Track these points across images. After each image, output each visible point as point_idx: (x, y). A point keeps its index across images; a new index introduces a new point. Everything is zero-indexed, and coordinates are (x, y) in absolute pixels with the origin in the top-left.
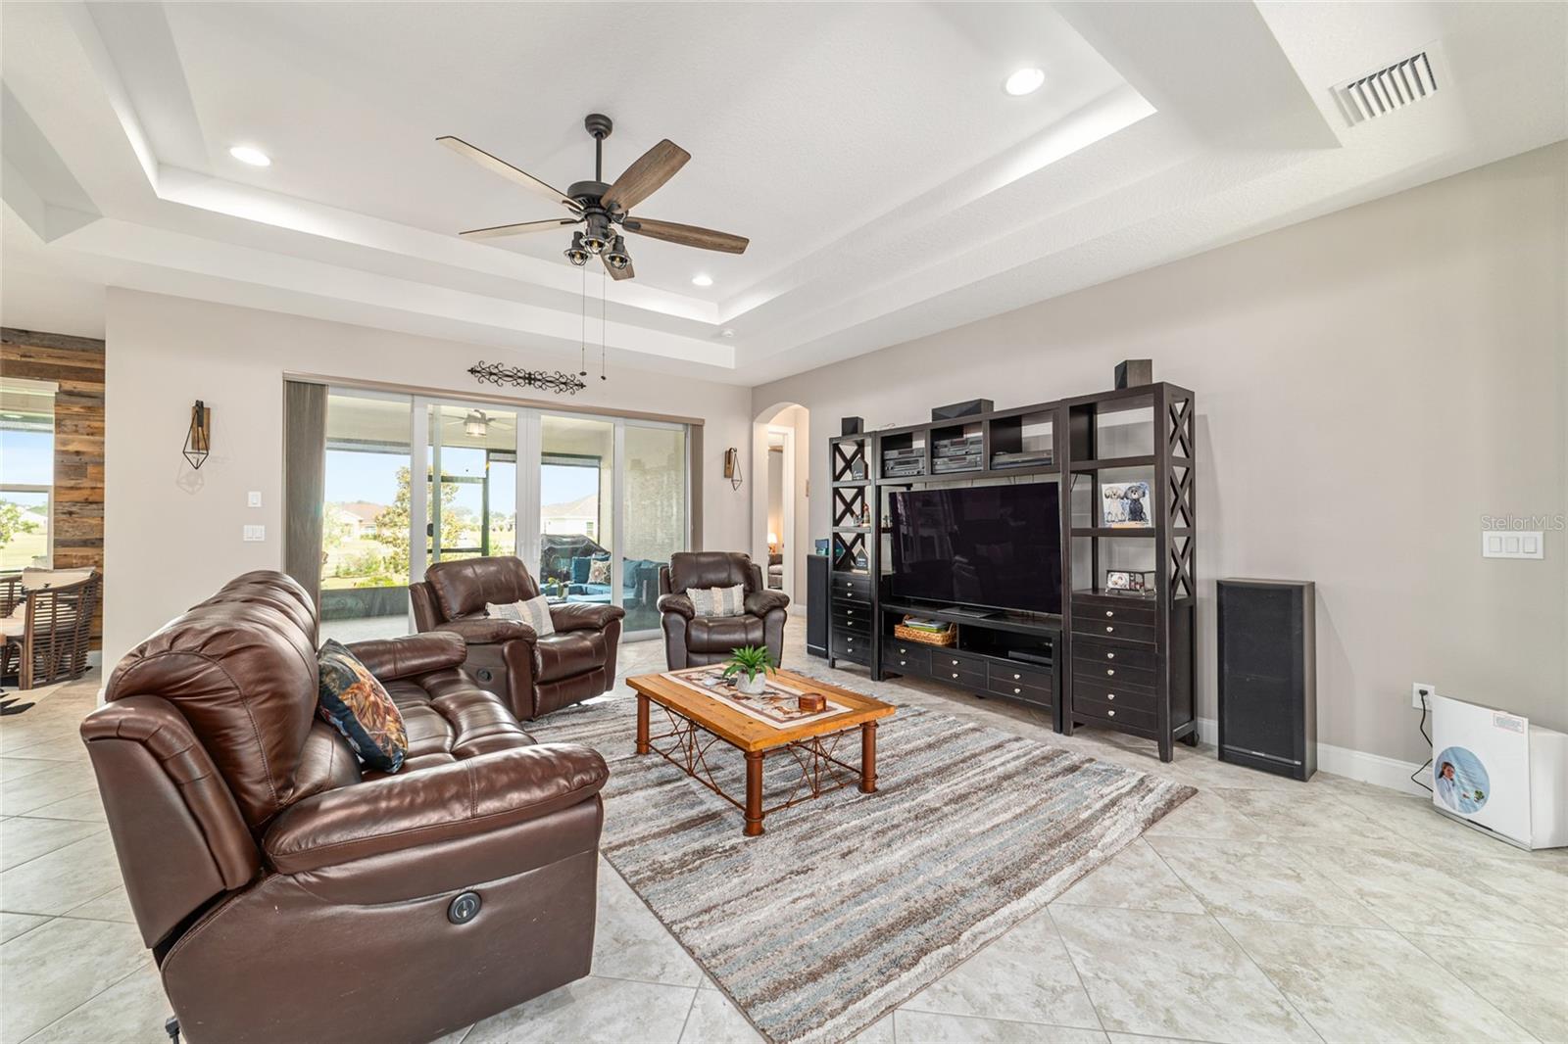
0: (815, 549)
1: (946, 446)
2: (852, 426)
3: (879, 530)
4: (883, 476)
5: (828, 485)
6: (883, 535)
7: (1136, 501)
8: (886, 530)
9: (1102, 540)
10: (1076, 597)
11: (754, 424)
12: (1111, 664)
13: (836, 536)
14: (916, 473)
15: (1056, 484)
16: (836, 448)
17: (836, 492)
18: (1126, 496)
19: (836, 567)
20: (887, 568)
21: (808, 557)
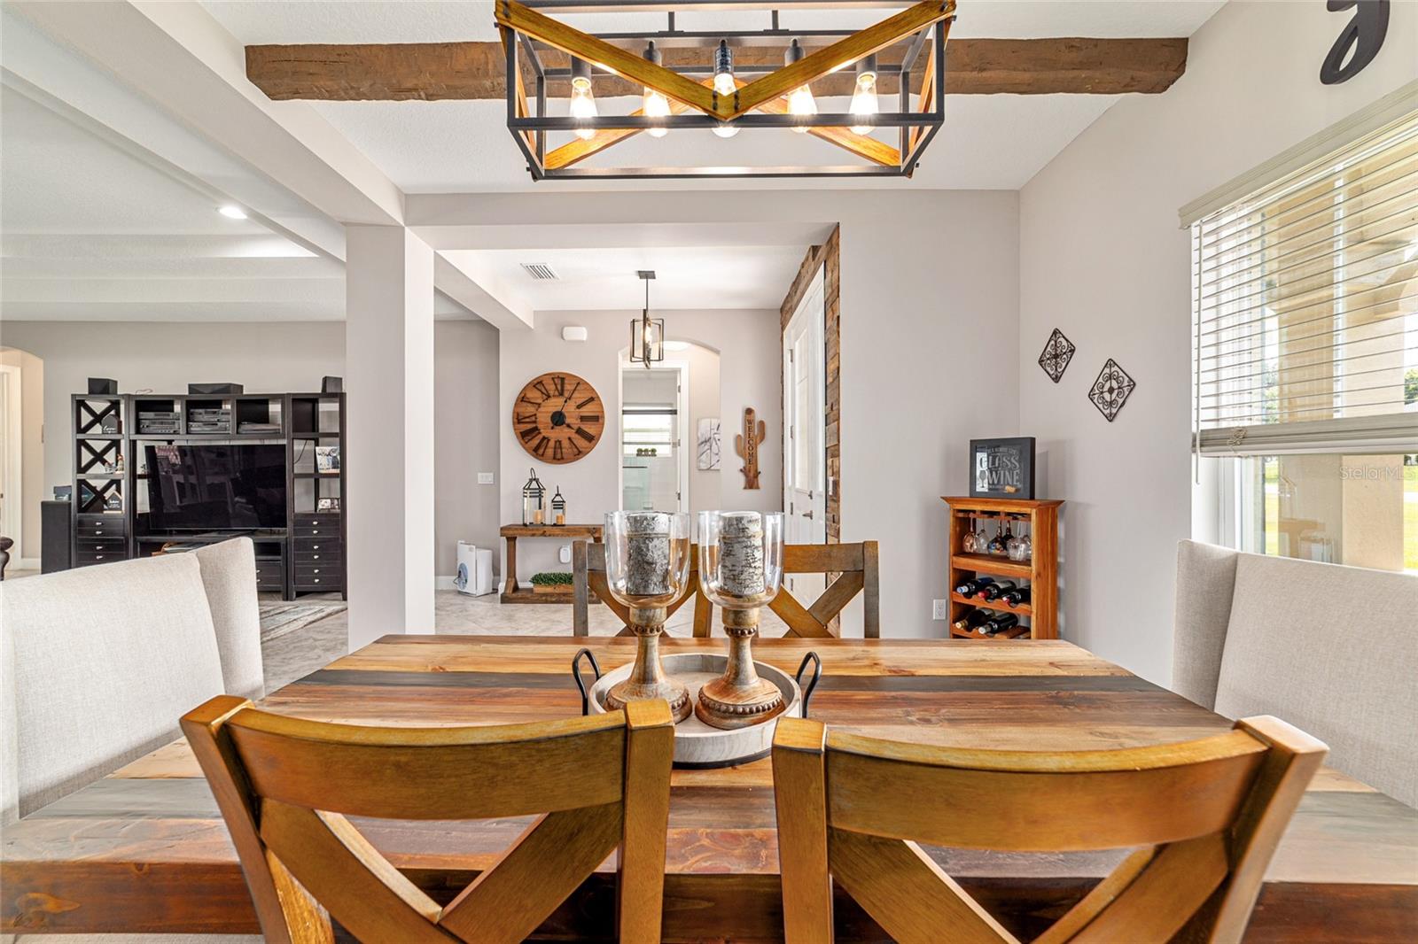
0: (54, 495)
1: (200, 414)
2: (102, 386)
3: (134, 477)
4: (138, 431)
5: (69, 437)
6: (139, 481)
7: (335, 458)
8: (141, 477)
10: (296, 515)
12: (316, 552)
13: (81, 483)
14: (172, 432)
15: (283, 446)
16: (80, 404)
17: (81, 443)
18: (329, 455)
19: (80, 510)
20: (144, 506)
21: (45, 505)
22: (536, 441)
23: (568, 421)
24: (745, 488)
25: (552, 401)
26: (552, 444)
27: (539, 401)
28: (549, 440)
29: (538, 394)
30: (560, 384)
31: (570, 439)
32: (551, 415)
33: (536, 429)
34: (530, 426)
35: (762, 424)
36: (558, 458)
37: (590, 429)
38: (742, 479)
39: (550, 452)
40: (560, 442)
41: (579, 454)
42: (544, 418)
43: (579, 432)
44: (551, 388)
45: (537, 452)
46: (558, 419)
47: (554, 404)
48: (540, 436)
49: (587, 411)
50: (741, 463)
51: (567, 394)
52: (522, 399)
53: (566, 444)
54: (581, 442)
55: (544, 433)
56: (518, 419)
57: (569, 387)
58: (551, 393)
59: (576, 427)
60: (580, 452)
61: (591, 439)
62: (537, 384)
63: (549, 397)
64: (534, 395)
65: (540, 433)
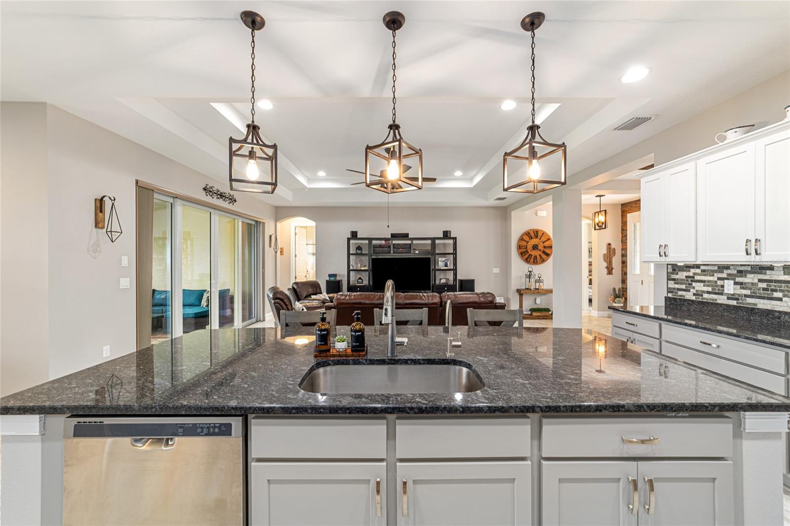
0: (328, 278)
2: (354, 235)
3: (370, 271)
4: (373, 252)
7: (446, 263)
9: (437, 272)
10: (437, 285)
11: (277, 223)
14: (386, 252)
15: (430, 258)
16: (349, 241)
18: (444, 261)
19: (349, 283)
20: (371, 283)
21: (327, 281)
22: (527, 256)
23: (539, 248)
24: (607, 274)
25: (533, 240)
26: (533, 257)
27: (528, 240)
28: (532, 255)
29: (528, 237)
30: (536, 233)
31: (540, 255)
32: (532, 246)
33: (527, 251)
34: (524, 250)
35: (614, 249)
36: (535, 262)
37: (548, 251)
38: (606, 271)
39: (532, 260)
40: (536, 257)
41: (543, 261)
42: (530, 247)
43: (544, 252)
44: (533, 235)
45: (527, 261)
46: (535, 247)
47: (534, 241)
48: (528, 254)
49: (546, 244)
50: (605, 265)
51: (539, 237)
52: (521, 239)
53: (538, 257)
54: (544, 256)
55: (530, 253)
56: (519, 247)
57: (540, 235)
58: (533, 237)
59: (542, 250)
60: (544, 260)
61: (548, 255)
62: (527, 234)
63: (532, 238)
64: (526, 238)
65: (528, 252)
